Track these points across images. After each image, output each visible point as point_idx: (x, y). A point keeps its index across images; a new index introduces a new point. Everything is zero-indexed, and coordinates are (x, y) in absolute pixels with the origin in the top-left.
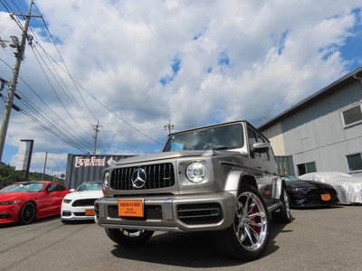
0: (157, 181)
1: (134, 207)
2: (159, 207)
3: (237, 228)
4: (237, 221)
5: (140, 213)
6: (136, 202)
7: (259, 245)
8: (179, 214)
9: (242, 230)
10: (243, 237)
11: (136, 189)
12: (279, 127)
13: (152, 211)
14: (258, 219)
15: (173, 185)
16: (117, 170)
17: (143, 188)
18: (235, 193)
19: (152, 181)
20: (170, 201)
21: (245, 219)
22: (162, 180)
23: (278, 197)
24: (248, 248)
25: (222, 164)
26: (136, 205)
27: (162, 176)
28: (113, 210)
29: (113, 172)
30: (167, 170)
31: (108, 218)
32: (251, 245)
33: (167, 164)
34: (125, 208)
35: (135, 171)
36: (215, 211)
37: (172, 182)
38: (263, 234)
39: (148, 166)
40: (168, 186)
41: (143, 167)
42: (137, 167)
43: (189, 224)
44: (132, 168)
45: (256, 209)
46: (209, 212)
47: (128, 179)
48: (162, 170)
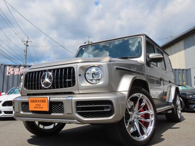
0: (61, 82)
1: (41, 103)
2: (61, 103)
3: (127, 122)
4: (128, 116)
5: (46, 108)
6: (43, 99)
7: (145, 137)
8: (78, 109)
9: (132, 124)
10: (132, 130)
11: (44, 89)
12: (181, 44)
13: (56, 106)
14: (147, 116)
15: (74, 85)
16: (30, 73)
17: (50, 88)
18: (126, 93)
19: (57, 83)
20: (70, 98)
21: (135, 116)
22: (65, 82)
23: (171, 101)
24: (136, 138)
25: (117, 69)
26: (43, 101)
27: (65, 78)
28: (25, 105)
29: (26, 75)
30: (70, 73)
31: (22, 112)
32: (138, 136)
33: (70, 68)
34: (34, 104)
35: (43, 74)
36: (108, 108)
37: (73, 83)
38: (151, 128)
39: (54, 70)
40: (70, 86)
41: (50, 70)
42: (45, 71)
43: (85, 117)
44: (42, 71)
45: (145, 108)
46: (103, 108)
47: (38, 80)
48: (65, 73)
